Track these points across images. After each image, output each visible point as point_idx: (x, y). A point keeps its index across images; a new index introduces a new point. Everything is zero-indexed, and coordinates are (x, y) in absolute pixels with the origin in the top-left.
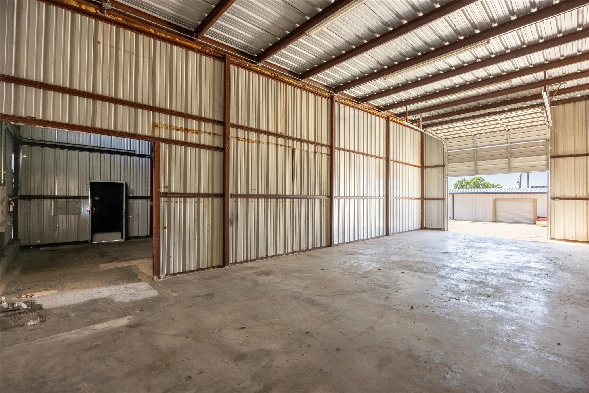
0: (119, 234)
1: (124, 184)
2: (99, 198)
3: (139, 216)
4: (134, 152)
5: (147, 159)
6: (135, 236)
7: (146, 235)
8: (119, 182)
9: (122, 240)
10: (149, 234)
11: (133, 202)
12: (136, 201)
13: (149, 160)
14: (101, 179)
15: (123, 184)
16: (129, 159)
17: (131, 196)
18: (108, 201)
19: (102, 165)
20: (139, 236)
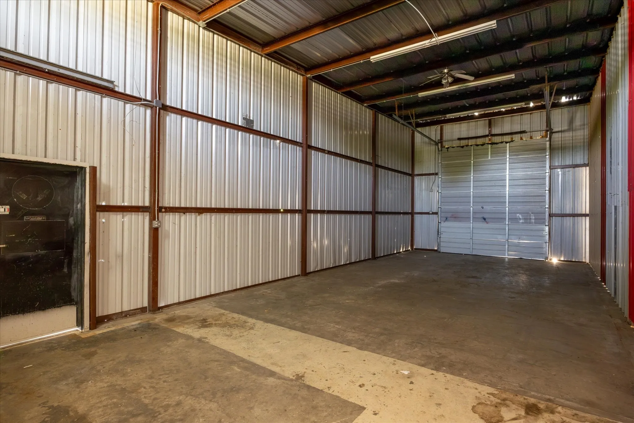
0: (70, 313)
1: (88, 170)
2: (11, 210)
3: (122, 256)
4: (110, 85)
5: (142, 109)
6: (111, 311)
7: (139, 306)
8: (70, 162)
9: (79, 329)
10: (146, 304)
11: (108, 221)
12: (116, 218)
13: (149, 112)
14: (16, 151)
15: (82, 169)
16: (98, 104)
17: (104, 204)
18: (39, 219)
19: (20, 110)
20: (122, 312)
